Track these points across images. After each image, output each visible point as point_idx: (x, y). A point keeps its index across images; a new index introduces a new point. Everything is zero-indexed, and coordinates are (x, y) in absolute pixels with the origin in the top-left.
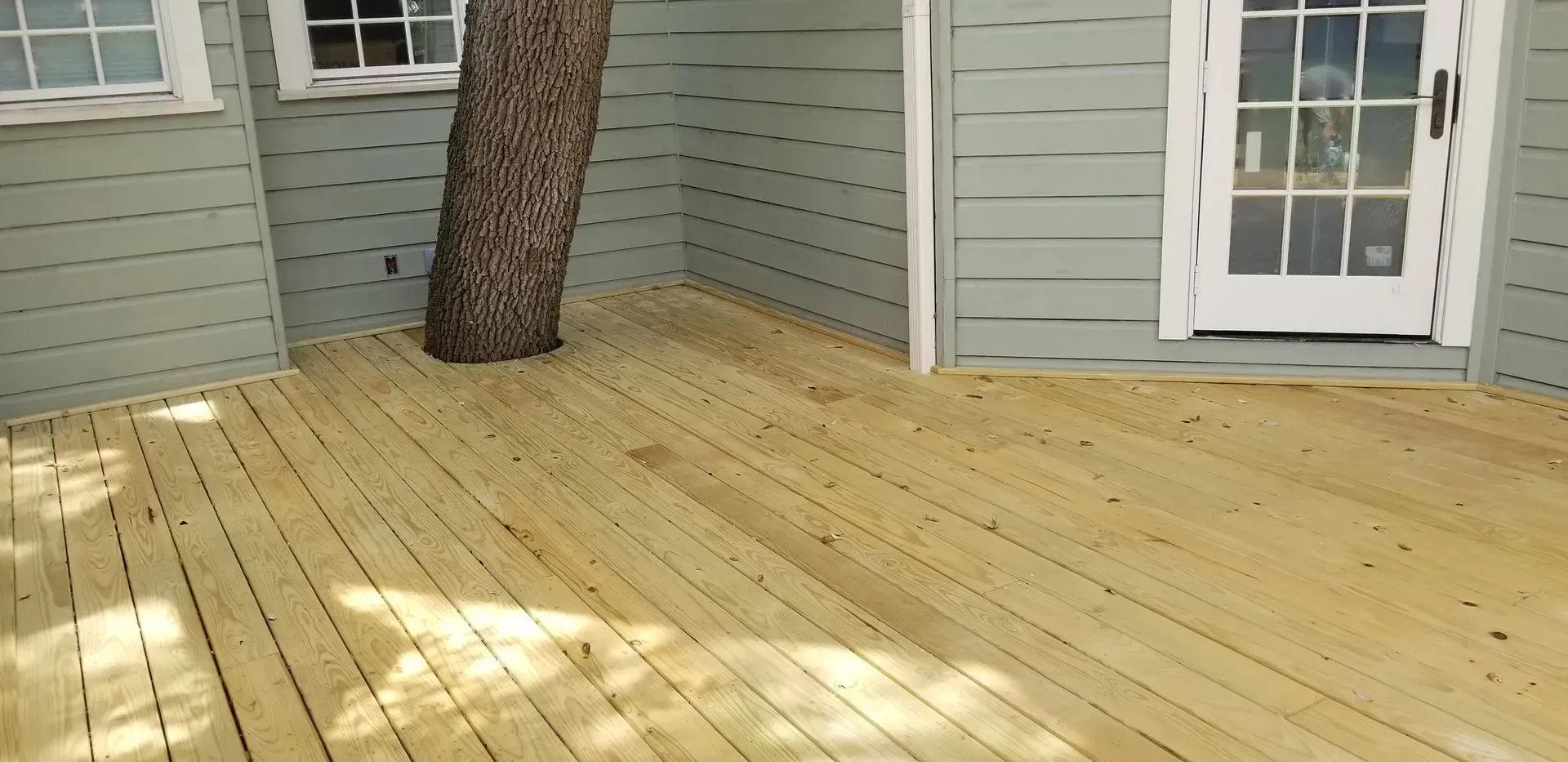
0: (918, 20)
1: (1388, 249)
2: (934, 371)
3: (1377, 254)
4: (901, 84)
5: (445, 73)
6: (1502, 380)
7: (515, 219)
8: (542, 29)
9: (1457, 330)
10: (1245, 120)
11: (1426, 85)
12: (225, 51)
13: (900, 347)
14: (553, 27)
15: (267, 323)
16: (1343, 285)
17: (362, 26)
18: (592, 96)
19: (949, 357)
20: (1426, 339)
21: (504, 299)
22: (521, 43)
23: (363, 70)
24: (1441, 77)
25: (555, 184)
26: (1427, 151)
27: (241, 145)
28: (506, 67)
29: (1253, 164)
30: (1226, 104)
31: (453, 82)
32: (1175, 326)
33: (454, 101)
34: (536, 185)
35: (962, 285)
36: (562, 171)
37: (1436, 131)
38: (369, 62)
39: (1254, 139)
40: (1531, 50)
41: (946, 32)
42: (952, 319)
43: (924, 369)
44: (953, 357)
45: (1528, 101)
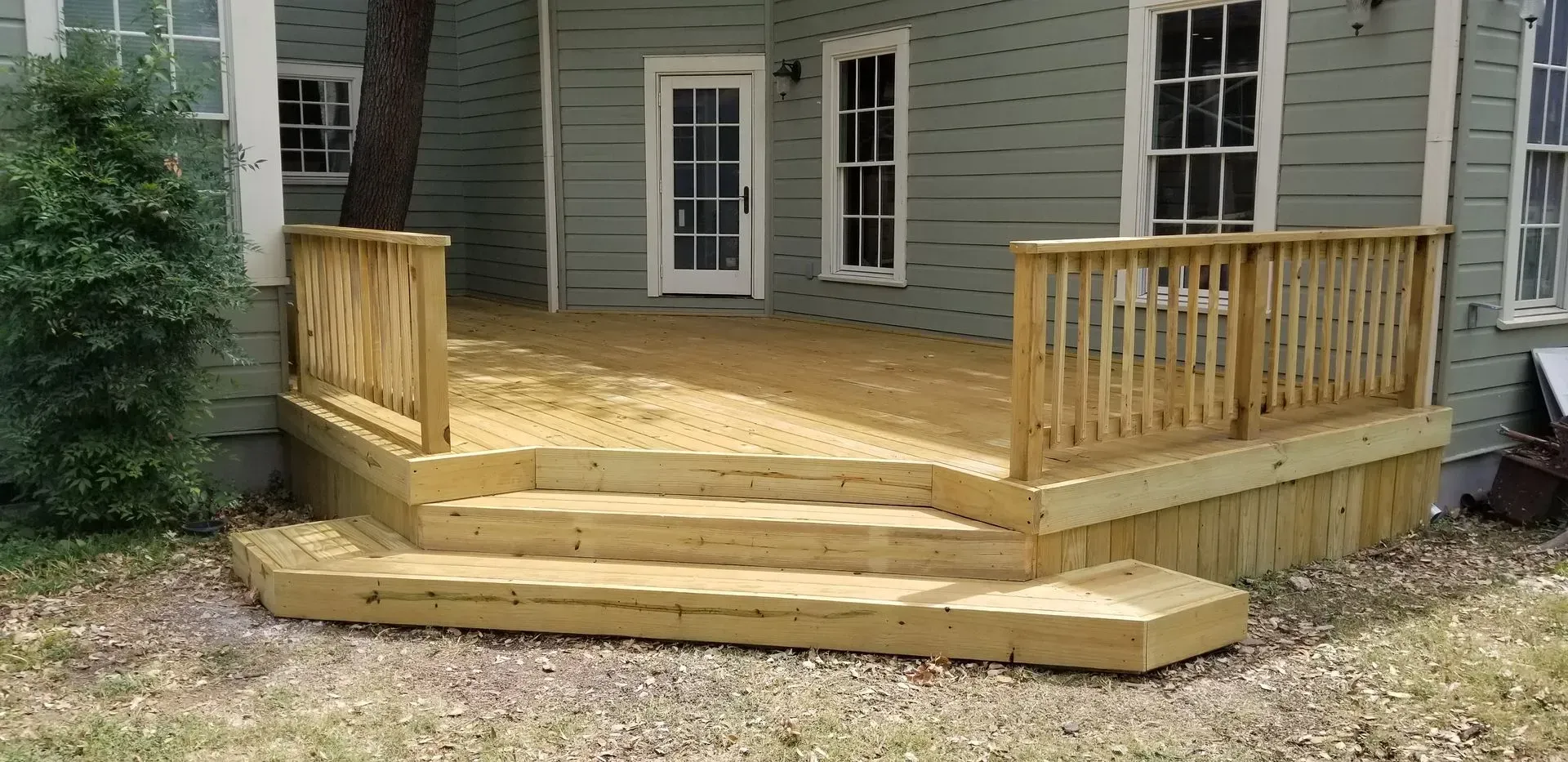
1: (734, 259)
2: (557, 311)
3: (730, 261)
4: (544, 201)
5: (343, 177)
6: (777, 313)
8: (385, 152)
9: (759, 294)
10: (678, 205)
11: (742, 193)
13: (544, 303)
14: (390, 152)
16: (717, 273)
17: (305, 152)
18: (409, 182)
19: (564, 306)
20: (750, 297)
22: (376, 158)
23: (304, 173)
24: (746, 189)
25: (390, 221)
26: (744, 218)
28: (369, 168)
29: (682, 223)
30: (669, 198)
31: (346, 182)
32: (653, 291)
33: (343, 191)
35: (569, 273)
36: (393, 217)
37: (746, 211)
38: (306, 170)
39: (682, 213)
40: (775, 179)
41: (561, 164)
42: (565, 288)
43: (554, 311)
44: (565, 304)
45: (775, 199)
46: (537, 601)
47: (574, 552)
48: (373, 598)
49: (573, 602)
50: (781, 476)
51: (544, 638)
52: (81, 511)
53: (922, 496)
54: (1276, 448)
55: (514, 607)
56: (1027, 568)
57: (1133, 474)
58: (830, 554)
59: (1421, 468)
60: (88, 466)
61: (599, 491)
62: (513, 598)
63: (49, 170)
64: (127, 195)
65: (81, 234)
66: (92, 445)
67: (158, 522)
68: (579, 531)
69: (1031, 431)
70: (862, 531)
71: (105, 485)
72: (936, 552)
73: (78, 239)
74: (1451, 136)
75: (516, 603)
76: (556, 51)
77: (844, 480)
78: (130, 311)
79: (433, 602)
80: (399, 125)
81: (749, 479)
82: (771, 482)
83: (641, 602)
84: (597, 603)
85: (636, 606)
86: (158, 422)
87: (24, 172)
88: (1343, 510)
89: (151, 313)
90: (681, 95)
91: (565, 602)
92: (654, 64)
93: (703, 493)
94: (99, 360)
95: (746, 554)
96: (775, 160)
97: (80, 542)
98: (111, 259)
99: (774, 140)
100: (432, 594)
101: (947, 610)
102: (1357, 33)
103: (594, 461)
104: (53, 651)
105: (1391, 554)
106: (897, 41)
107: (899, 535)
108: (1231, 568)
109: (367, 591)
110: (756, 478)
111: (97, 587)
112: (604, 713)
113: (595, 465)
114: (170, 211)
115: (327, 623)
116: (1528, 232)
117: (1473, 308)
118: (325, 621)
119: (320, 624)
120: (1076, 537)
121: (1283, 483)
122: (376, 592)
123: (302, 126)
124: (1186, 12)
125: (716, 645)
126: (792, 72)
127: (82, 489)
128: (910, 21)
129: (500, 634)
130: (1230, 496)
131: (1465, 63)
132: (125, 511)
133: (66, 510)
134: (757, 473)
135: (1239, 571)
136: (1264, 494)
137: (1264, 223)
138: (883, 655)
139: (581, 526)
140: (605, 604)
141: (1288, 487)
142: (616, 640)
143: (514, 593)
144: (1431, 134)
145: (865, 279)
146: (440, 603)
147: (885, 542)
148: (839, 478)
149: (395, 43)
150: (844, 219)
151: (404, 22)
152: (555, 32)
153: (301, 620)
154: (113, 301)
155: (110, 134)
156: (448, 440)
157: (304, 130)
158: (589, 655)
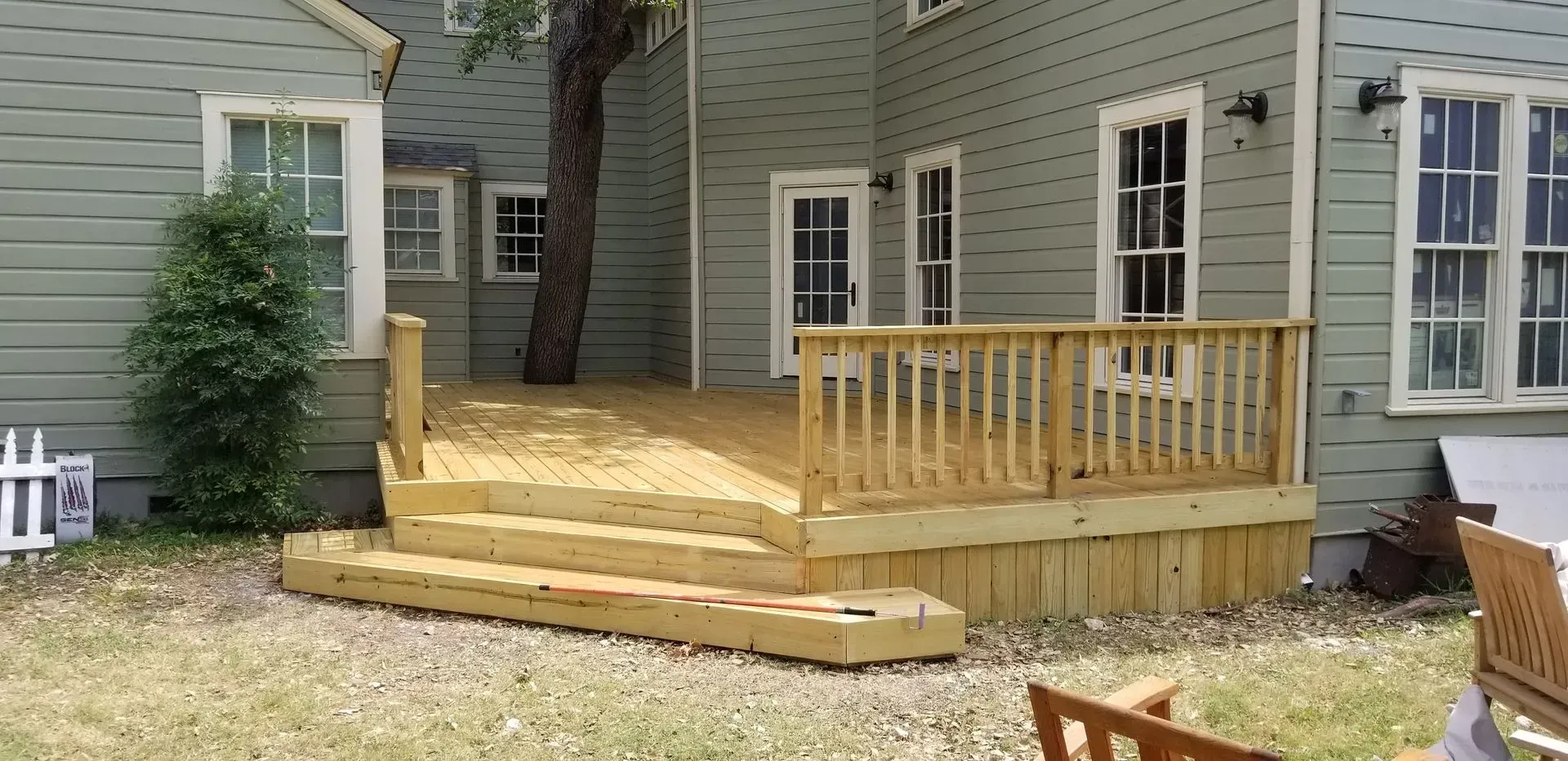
0: (694, 259)
2: (699, 390)
7: (553, 325)
10: (797, 299)
11: (850, 288)
12: (462, 260)
13: (688, 382)
15: (463, 362)
17: (518, 256)
19: (703, 384)
21: (549, 357)
23: (516, 273)
24: (854, 285)
26: (851, 311)
27: (463, 295)
29: (800, 315)
30: (790, 292)
31: (537, 280)
32: (775, 374)
33: (537, 287)
34: (561, 313)
35: (708, 356)
37: (853, 304)
38: (518, 271)
39: (800, 305)
40: (875, 276)
41: (704, 263)
42: (705, 370)
43: (695, 390)
44: (705, 384)
45: (875, 293)
46: (440, 587)
47: (488, 557)
48: (341, 579)
49: (465, 589)
50: (656, 508)
51: (441, 614)
52: (203, 515)
53: (753, 528)
54: (1075, 506)
55: (426, 590)
56: (800, 584)
57: (905, 516)
58: (660, 566)
59: (1282, 539)
60: (211, 482)
61: (530, 515)
62: (425, 584)
63: (188, 274)
64: (234, 291)
65: (199, 318)
66: (213, 468)
67: (257, 526)
68: (493, 541)
69: (809, 476)
70: (682, 549)
71: (218, 497)
72: (734, 568)
73: (197, 321)
74: (1312, 238)
75: (427, 587)
76: (702, 170)
77: (700, 513)
78: (227, 371)
79: (377, 584)
80: (572, 233)
81: (632, 510)
82: (649, 513)
83: (506, 591)
84: (477, 590)
85: (502, 594)
86: (253, 453)
87: (170, 275)
88: (1176, 570)
89: (240, 373)
90: (801, 206)
91: (458, 588)
92: (777, 179)
93: (600, 520)
94: (211, 406)
95: (604, 564)
96: (876, 260)
97: (193, 535)
98: (217, 335)
99: (875, 243)
100: (376, 578)
101: (708, 607)
102: (1239, 148)
103: (526, 491)
104: (129, 597)
105: (1228, 613)
106: (949, 156)
107: (709, 553)
108: (1033, 606)
109: (338, 574)
110: (639, 509)
111: (189, 565)
112: (429, 658)
113: (528, 494)
114: (267, 303)
115: (314, 595)
116: (1435, 325)
117: (1348, 396)
118: (312, 594)
119: (310, 595)
120: (851, 564)
121: (1095, 538)
122: (343, 575)
123: (516, 235)
124: (1138, 129)
125: (549, 626)
126: (885, 183)
127: (203, 499)
128: (960, 139)
129: (419, 610)
130: (1028, 544)
131: (1321, 171)
132: (232, 517)
133: (193, 514)
134: (637, 505)
135: (1043, 609)
136: (1070, 546)
137: (1190, 315)
138: (663, 640)
139: (495, 538)
140: (483, 591)
141: (1100, 543)
142: (488, 619)
143: (426, 580)
144: (1293, 238)
145: (930, 364)
146: (380, 584)
147: (698, 559)
148: (696, 511)
149: (568, 167)
150: (923, 311)
151: (574, 150)
152: (701, 154)
153: (299, 592)
154: (215, 365)
155: (234, 249)
156: (421, 470)
157: (518, 238)
158: (462, 627)
